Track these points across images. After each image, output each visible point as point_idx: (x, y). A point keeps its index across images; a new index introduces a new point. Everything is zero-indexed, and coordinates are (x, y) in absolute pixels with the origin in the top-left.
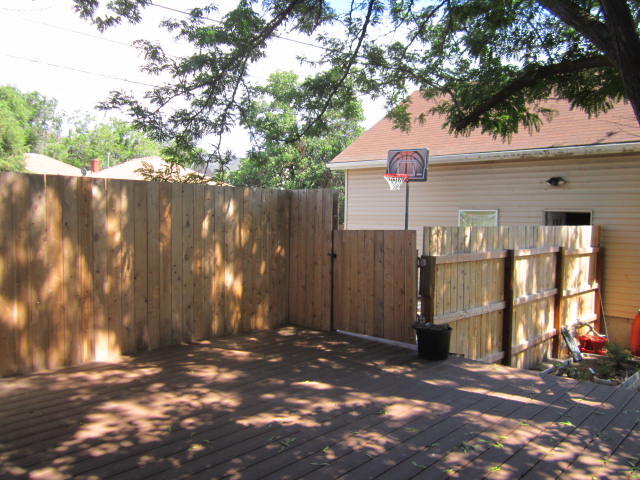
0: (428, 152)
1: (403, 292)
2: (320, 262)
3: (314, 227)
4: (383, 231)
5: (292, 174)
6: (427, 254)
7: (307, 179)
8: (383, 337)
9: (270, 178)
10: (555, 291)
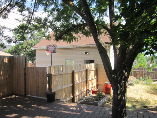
0: (56, 45)
1: (43, 84)
2: (21, 76)
3: (20, 66)
4: (38, 67)
5: (26, 50)
6: (50, 73)
7: (30, 51)
8: (39, 96)
9: (20, 51)
10: (86, 80)
